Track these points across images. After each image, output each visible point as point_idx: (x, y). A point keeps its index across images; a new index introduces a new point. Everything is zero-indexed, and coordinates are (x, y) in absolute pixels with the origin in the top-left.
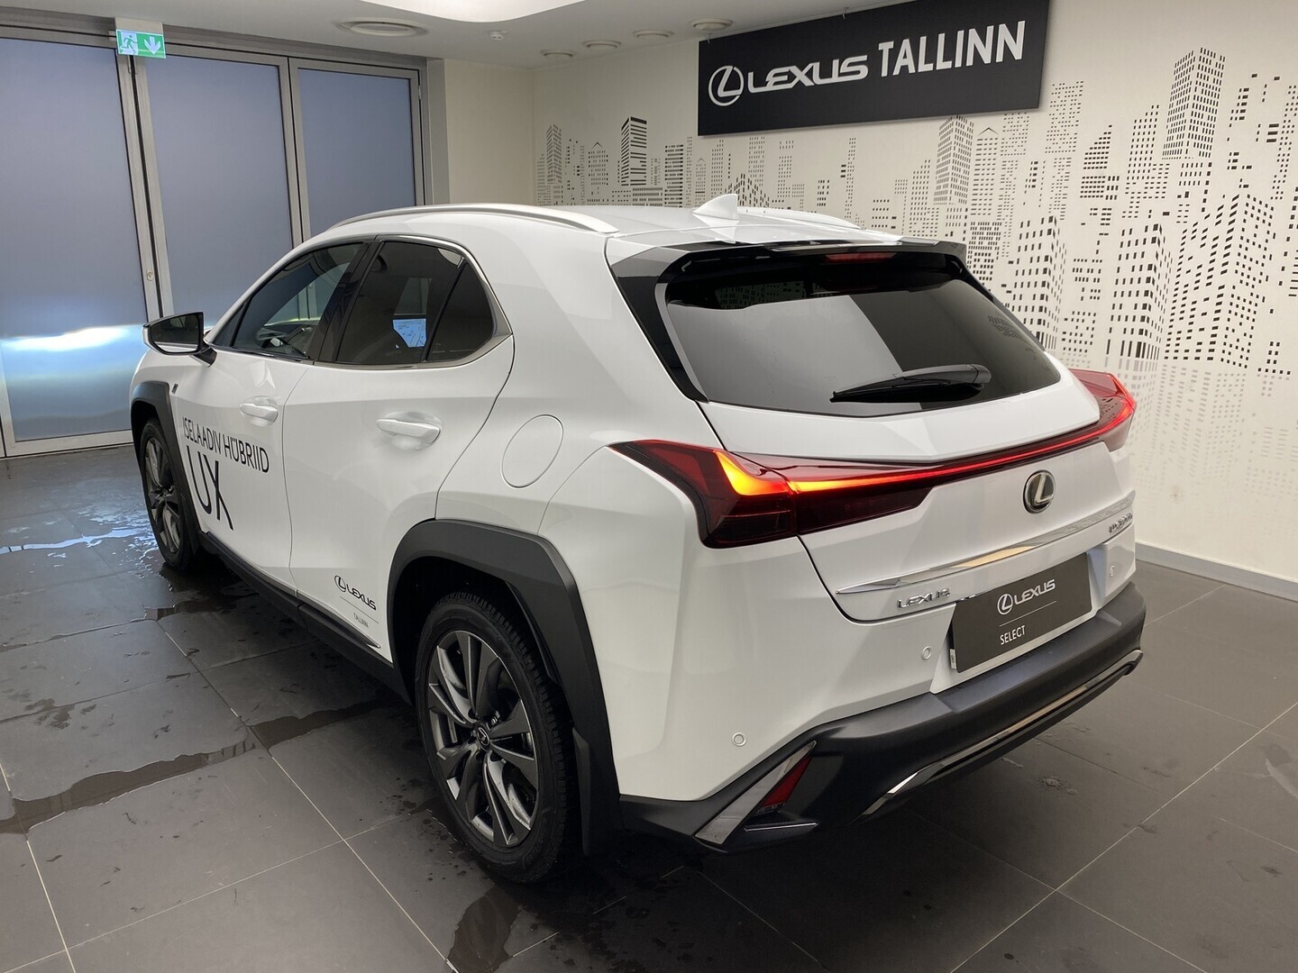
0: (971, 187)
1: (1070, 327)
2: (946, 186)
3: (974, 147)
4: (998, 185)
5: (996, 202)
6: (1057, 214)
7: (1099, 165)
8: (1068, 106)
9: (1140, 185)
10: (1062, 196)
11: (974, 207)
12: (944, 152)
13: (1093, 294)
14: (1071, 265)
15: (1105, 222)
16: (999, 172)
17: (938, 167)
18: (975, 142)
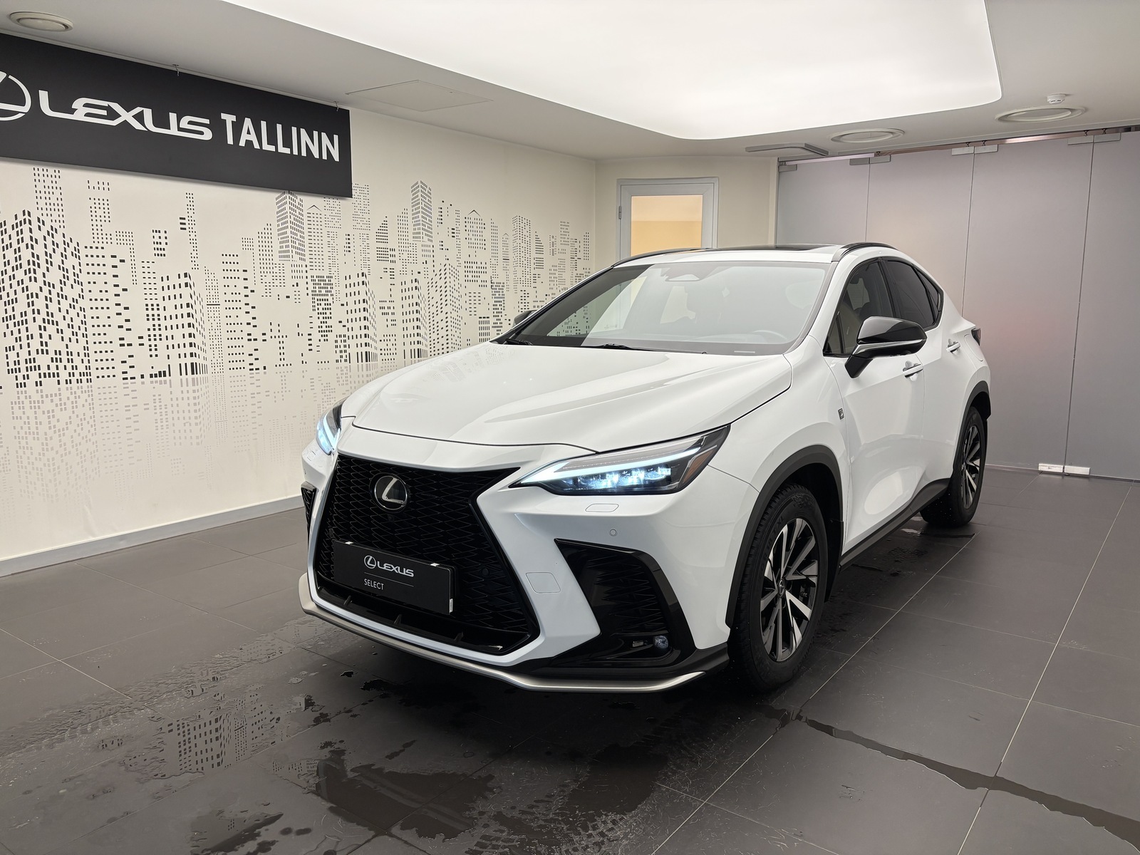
0: (307, 248)
1: (383, 345)
2: (287, 246)
3: (305, 218)
4: (326, 249)
5: (327, 262)
6: (366, 271)
7: (384, 241)
8: (362, 200)
9: (405, 256)
10: (367, 259)
11: (311, 264)
12: (282, 219)
13: (393, 323)
14: (378, 305)
15: (392, 277)
16: (326, 239)
17: (278, 230)
18: (305, 213)
